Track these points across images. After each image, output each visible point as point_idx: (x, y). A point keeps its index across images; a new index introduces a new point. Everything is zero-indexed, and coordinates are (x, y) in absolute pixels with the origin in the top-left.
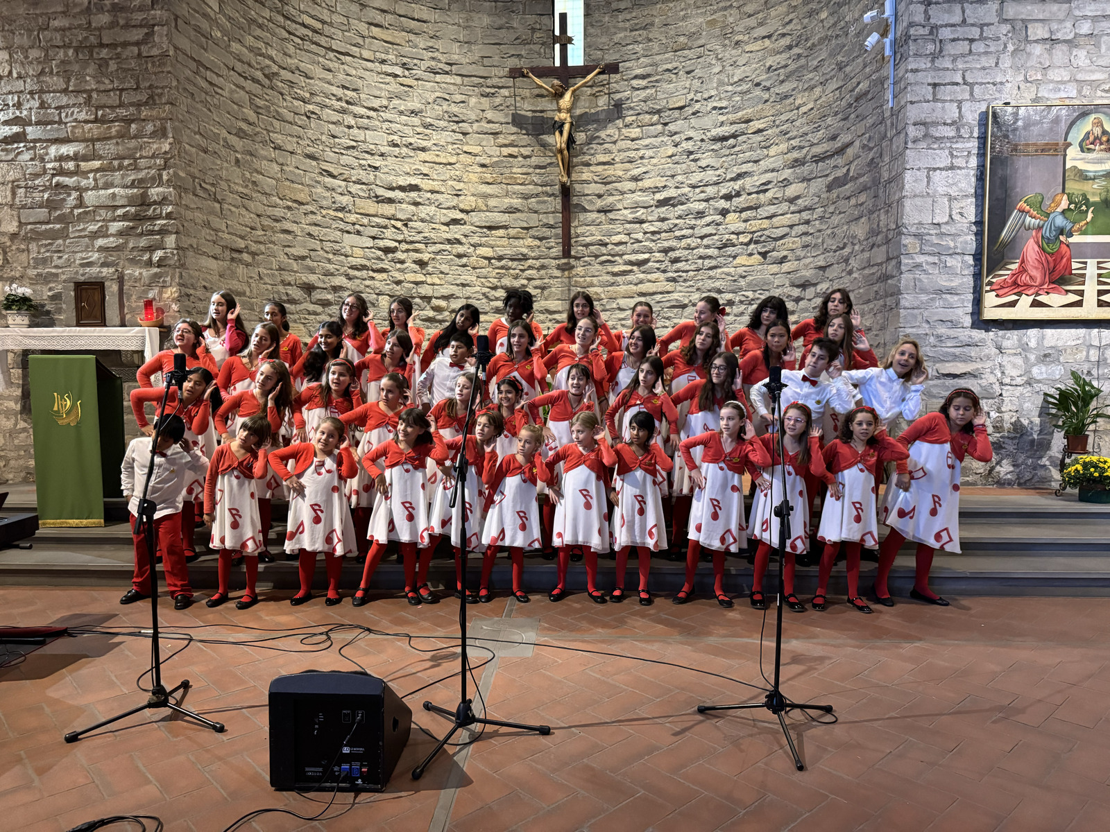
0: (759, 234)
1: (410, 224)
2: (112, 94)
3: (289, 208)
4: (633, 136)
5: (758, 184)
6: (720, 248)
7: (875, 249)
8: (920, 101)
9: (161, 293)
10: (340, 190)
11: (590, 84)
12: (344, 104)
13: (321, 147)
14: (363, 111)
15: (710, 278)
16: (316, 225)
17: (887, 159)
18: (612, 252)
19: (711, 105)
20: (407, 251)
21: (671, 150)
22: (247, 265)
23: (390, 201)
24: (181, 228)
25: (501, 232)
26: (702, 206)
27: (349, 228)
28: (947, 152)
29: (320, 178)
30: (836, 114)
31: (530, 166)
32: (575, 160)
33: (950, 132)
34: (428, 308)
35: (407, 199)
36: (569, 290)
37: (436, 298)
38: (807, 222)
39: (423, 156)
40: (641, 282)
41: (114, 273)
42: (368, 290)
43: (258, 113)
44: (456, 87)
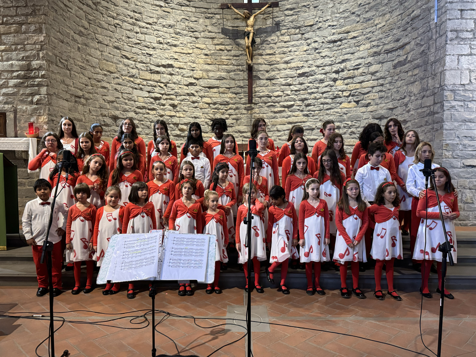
0: (355, 91)
1: (168, 85)
2: (12, 9)
3: (105, 75)
4: (285, 40)
5: (354, 65)
6: (332, 99)
7: (425, 99)
8: (454, 19)
9: (37, 119)
10: (132, 66)
11: (263, 13)
12: (134, 21)
13: (122, 43)
14: (144, 25)
15: (327, 114)
16: (119, 84)
17: (433, 50)
18: (274, 101)
19: (328, 24)
20: (166, 99)
21: (306, 48)
22: (83, 105)
23: (158, 72)
24: (49, 83)
25: (215, 90)
26: (323, 76)
27: (136, 86)
28: (468, 46)
29: (121, 60)
30: (399, 28)
31: (231, 56)
32: (254, 52)
33: (470, 35)
34: (177, 129)
35: (167, 72)
36: (251, 120)
37: (181, 124)
38: (382, 85)
39: (175, 49)
40: (289, 116)
41: (11, 108)
42: (146, 120)
43: (90, 23)
44: (192, 14)
